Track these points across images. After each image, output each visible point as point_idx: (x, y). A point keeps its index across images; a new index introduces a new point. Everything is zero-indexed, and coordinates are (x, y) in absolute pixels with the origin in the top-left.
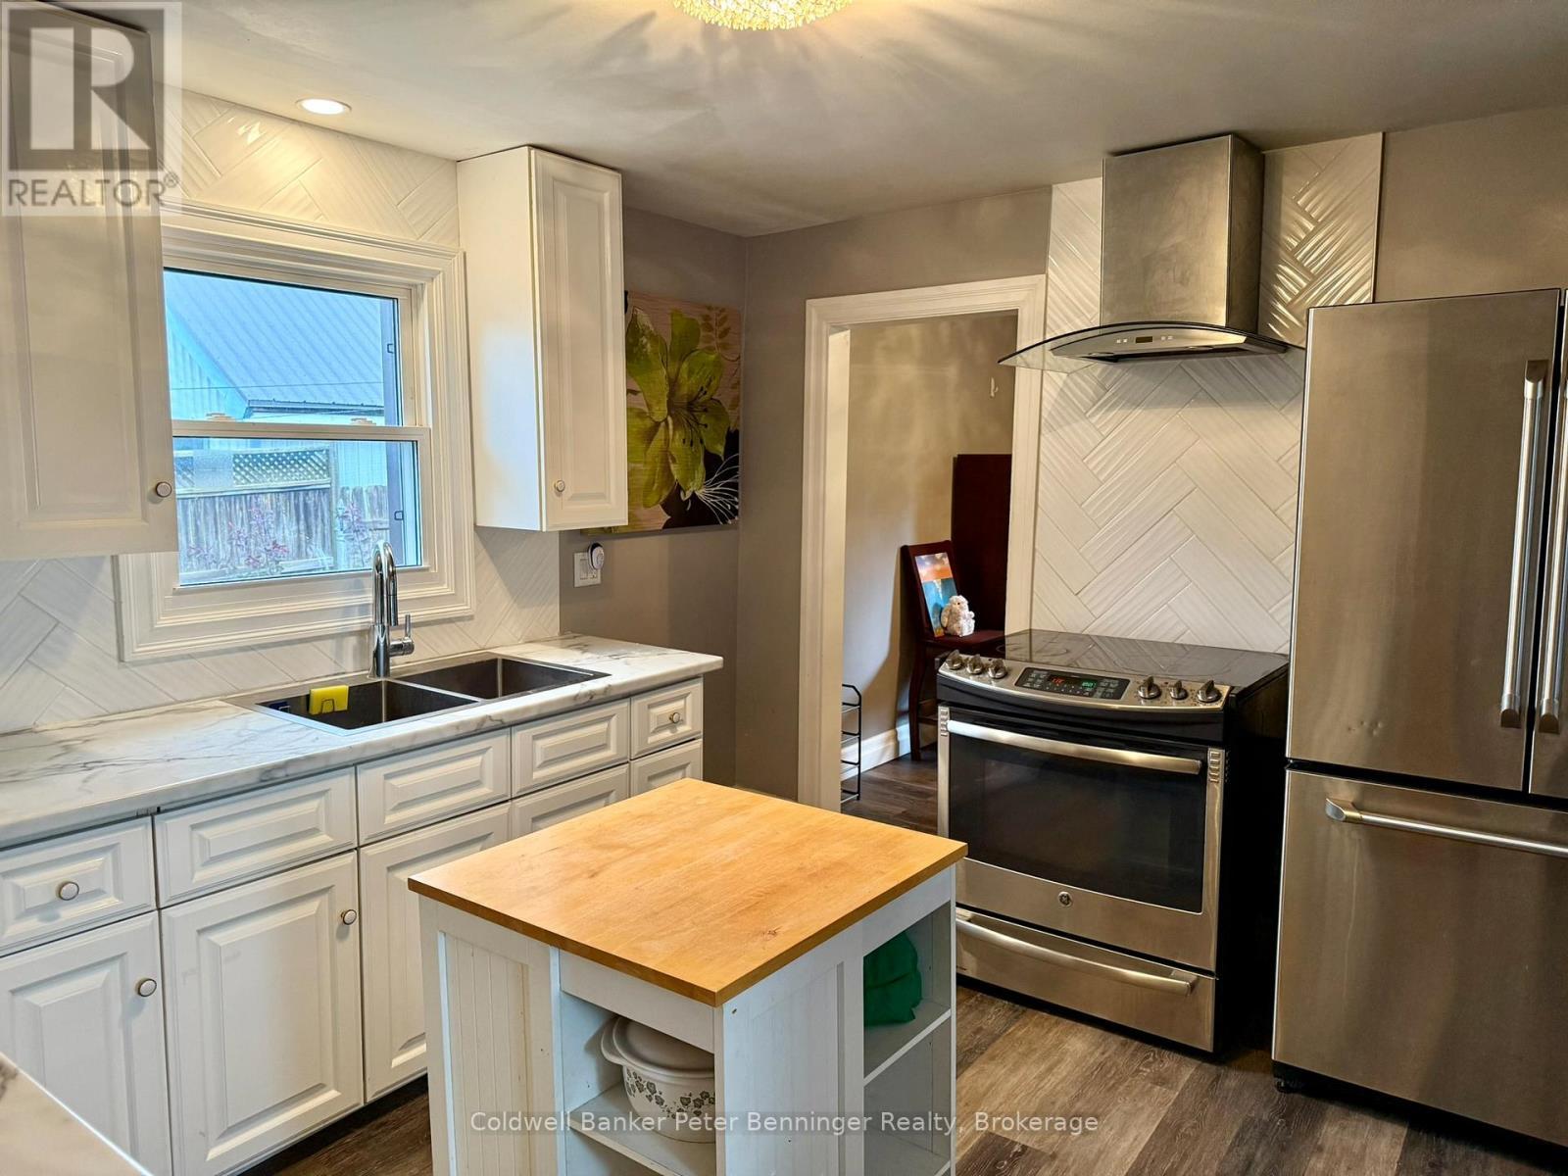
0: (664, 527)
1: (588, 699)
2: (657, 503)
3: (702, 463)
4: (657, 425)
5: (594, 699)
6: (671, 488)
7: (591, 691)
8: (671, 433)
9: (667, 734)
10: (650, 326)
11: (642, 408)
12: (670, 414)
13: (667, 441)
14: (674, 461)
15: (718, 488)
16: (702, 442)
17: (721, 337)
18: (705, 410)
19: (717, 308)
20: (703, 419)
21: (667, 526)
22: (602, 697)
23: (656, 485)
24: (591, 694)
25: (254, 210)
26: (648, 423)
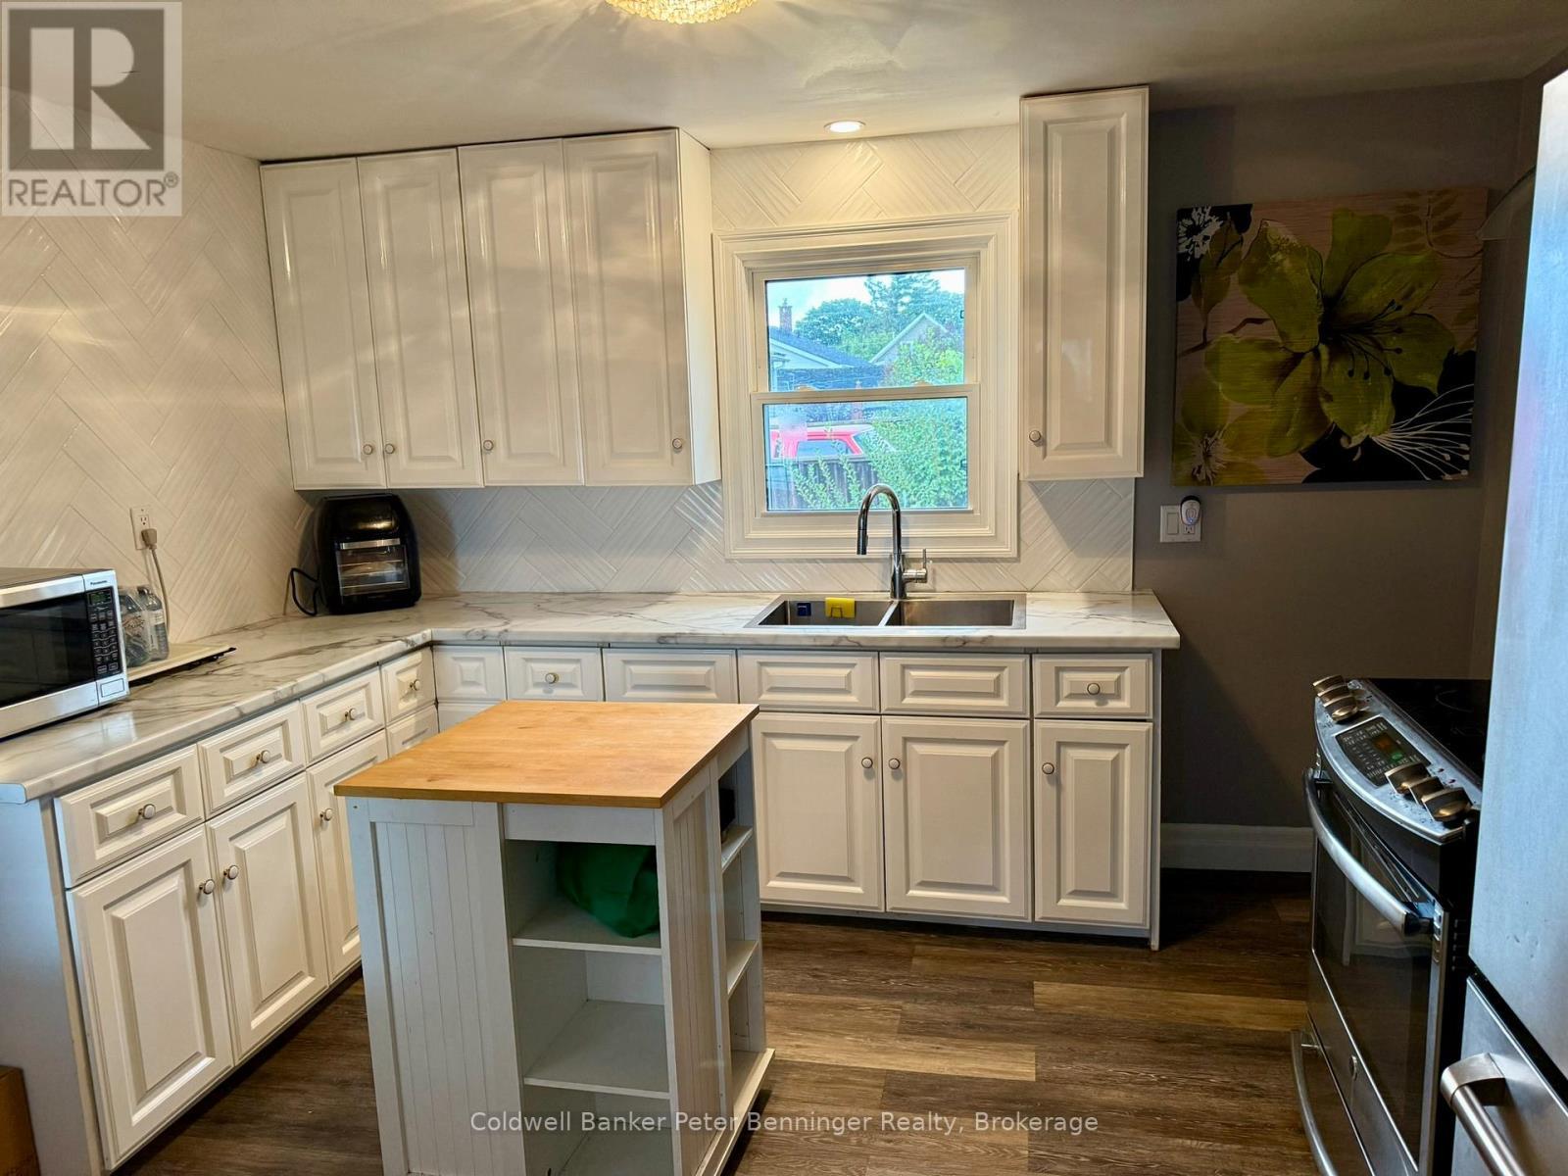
0: (1304, 482)
1: (960, 643)
2: (1294, 451)
3: (1388, 400)
4: (1297, 358)
5: (967, 645)
6: (1322, 433)
7: (964, 637)
8: (1325, 363)
9: (1090, 704)
10: (1291, 237)
11: (1272, 338)
12: (1322, 340)
13: (1316, 375)
14: (1329, 398)
15: (1422, 431)
16: (1388, 372)
17: (1436, 229)
18: (1399, 331)
19: (1430, 192)
20: (1393, 342)
21: (1311, 479)
22: (979, 645)
23: (1292, 429)
24: (965, 640)
25: (826, 223)
26: (1281, 356)
